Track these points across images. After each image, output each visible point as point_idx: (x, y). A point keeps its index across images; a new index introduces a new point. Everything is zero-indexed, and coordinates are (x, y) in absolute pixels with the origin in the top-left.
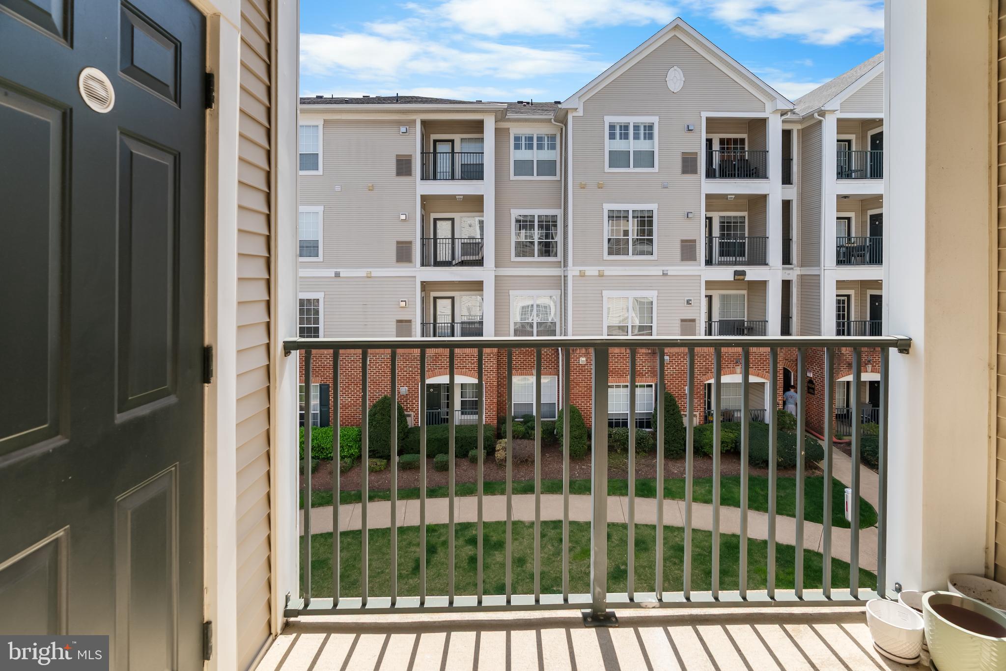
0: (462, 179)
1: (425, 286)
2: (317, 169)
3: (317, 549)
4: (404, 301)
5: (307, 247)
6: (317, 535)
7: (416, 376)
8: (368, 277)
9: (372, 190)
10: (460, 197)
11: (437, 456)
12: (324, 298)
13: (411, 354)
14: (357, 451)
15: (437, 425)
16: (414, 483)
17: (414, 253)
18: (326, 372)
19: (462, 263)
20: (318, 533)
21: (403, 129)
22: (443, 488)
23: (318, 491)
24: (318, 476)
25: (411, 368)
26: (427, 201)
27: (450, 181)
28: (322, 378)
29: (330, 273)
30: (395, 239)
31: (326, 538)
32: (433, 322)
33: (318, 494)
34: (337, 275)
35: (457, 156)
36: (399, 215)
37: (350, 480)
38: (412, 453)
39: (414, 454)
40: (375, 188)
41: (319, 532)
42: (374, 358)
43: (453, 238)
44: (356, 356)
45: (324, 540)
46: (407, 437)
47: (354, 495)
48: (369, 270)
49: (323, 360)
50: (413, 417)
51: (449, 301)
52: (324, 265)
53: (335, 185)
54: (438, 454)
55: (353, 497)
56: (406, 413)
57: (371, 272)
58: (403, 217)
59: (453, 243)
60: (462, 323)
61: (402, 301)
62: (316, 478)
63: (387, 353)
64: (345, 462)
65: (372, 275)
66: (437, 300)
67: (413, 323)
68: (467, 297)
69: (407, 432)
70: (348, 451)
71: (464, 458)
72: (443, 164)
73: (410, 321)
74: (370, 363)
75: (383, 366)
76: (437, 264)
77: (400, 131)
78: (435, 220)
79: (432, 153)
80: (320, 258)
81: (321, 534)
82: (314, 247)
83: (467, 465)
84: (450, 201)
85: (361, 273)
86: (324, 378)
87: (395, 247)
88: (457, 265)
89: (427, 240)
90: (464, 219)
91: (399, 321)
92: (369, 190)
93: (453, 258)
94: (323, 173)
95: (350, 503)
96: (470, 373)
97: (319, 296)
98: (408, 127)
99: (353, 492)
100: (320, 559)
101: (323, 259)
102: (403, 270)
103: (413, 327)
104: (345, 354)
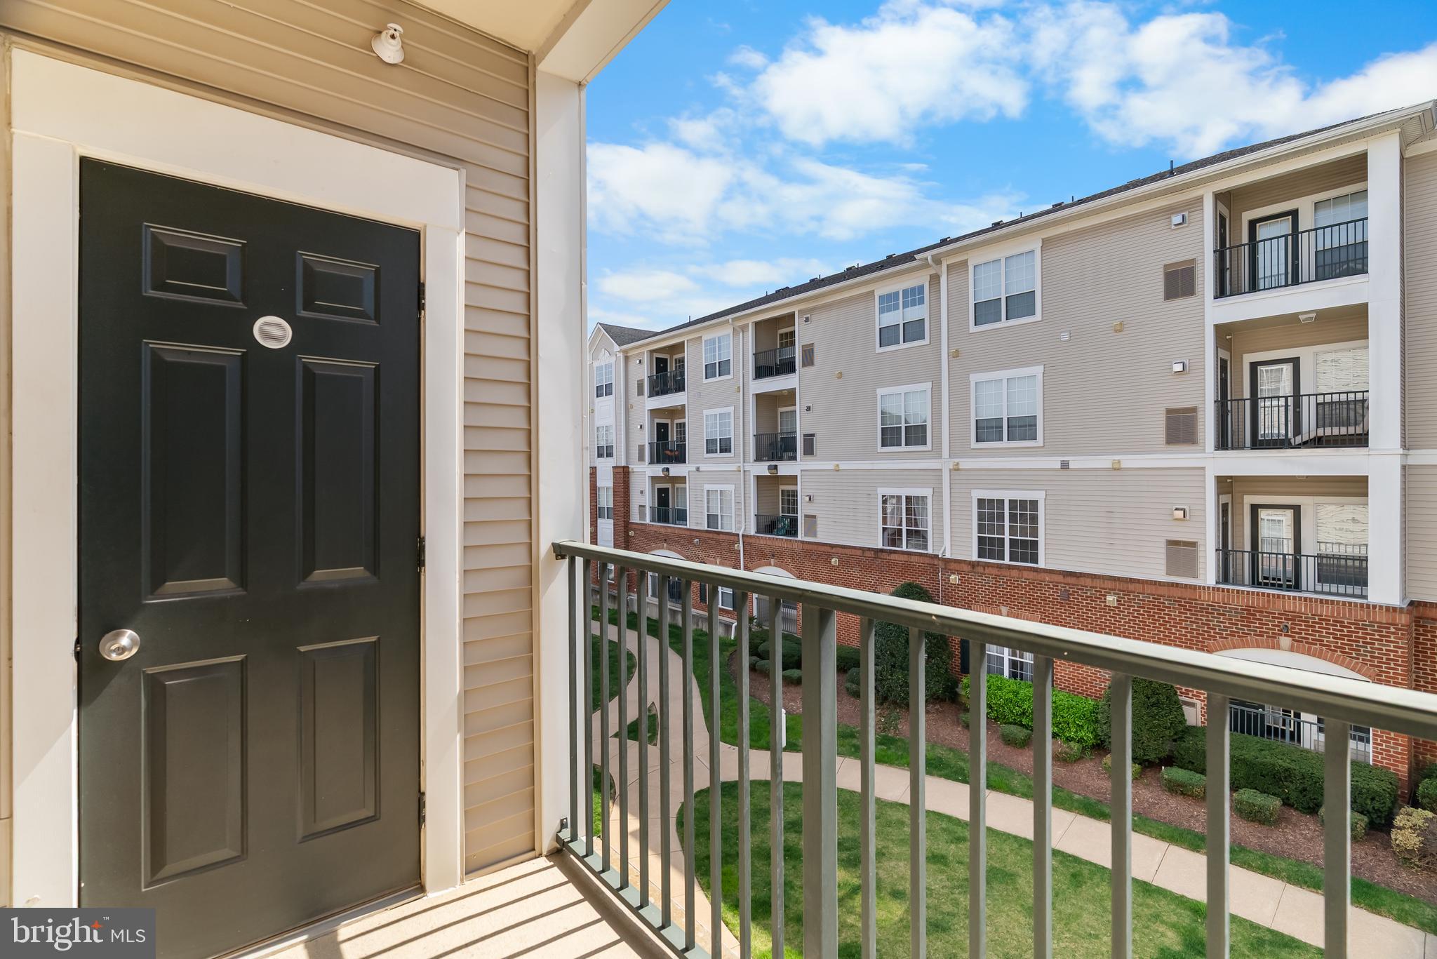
0: (1317, 279)
1: (1226, 484)
2: (1033, 313)
3: (1005, 854)
4: (1181, 509)
5: (1020, 426)
6: (1009, 834)
7: (1206, 639)
8: (1115, 469)
9: (1120, 331)
10: (1311, 315)
11: (1242, 791)
12: (1045, 499)
13: (1196, 600)
14: (1090, 735)
15: (1251, 737)
16: (1189, 821)
17: (1202, 427)
18: (1049, 607)
19: (1318, 442)
20: (1010, 833)
21: (1177, 219)
22: (1250, 852)
23: (1025, 775)
24: (1028, 754)
25: (1194, 625)
26: (1227, 335)
27: (1291, 287)
28: (1041, 616)
29: (1055, 463)
30: (1163, 405)
31: (1021, 845)
32: (1249, 550)
33: (1024, 779)
34: (1065, 465)
35: (1304, 239)
36: (1171, 365)
37: (1075, 777)
38: (1191, 770)
39: (1193, 772)
40: (1125, 326)
41: (1014, 833)
42: (1126, 597)
43: (1297, 395)
44: (1095, 591)
45: (1017, 846)
46: (1181, 738)
47: (1077, 800)
48: (1117, 457)
49: (1043, 589)
50: (1199, 709)
51: (1290, 513)
52: (1045, 451)
53: (1061, 332)
54: (1245, 787)
55: (1076, 804)
56: (1182, 698)
57: (1119, 461)
58: (1178, 368)
59: (1297, 405)
60: (1320, 556)
61: (1177, 509)
62: (1026, 757)
63: (1149, 592)
64: (1069, 747)
65: (1122, 466)
66: (1259, 510)
67: (1200, 548)
68: (1333, 507)
69: (1183, 731)
70: (1076, 732)
71: (1310, 813)
72: (1272, 259)
73: (1194, 544)
74: (1119, 604)
75: (1142, 612)
76: (1258, 444)
77: (1170, 224)
78: (1254, 366)
79: (1244, 245)
80: (1040, 442)
81: (1016, 837)
82: (1030, 426)
83: (1315, 831)
84: (1288, 327)
85: (1104, 462)
86: (1045, 616)
87: (1164, 419)
88: (1305, 444)
89: (1235, 403)
90: (1322, 357)
91: (1171, 543)
92: (1116, 331)
93: (1298, 430)
94: (1042, 317)
95: (1070, 810)
96: (1333, 655)
97: (1038, 496)
98: (1186, 214)
99: (1077, 796)
100: (1006, 870)
101: (1044, 442)
102: (1181, 458)
103: (1200, 554)
104: (1078, 585)
